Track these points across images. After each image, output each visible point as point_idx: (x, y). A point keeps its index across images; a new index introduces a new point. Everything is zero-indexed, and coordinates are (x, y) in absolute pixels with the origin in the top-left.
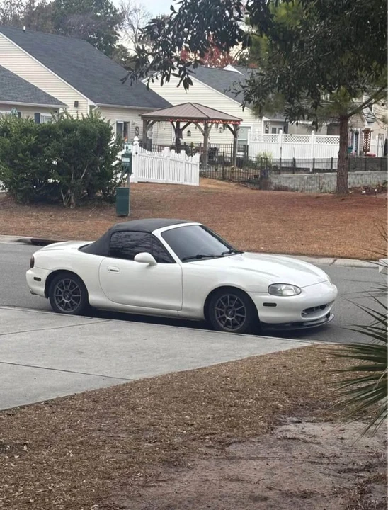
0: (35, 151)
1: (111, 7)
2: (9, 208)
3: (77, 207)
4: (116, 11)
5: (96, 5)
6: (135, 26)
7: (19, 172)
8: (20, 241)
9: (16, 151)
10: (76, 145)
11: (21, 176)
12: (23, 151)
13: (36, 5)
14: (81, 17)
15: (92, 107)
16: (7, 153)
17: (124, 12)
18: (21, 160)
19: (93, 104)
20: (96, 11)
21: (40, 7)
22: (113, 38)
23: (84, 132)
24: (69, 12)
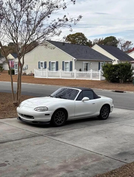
0: (114, 70)
1: (116, 40)
2: (107, 83)
3: (123, 83)
4: (117, 40)
5: (113, 39)
6: (121, 44)
7: (110, 75)
8: (112, 91)
9: (109, 71)
10: (124, 69)
11: (111, 76)
12: (111, 71)
13: (101, 40)
14: (110, 42)
15: (118, 61)
16: (107, 71)
17: (119, 41)
18: (111, 73)
19: (118, 60)
20: (113, 41)
21: (102, 41)
22: (116, 46)
23: (126, 66)
24: (107, 41)
